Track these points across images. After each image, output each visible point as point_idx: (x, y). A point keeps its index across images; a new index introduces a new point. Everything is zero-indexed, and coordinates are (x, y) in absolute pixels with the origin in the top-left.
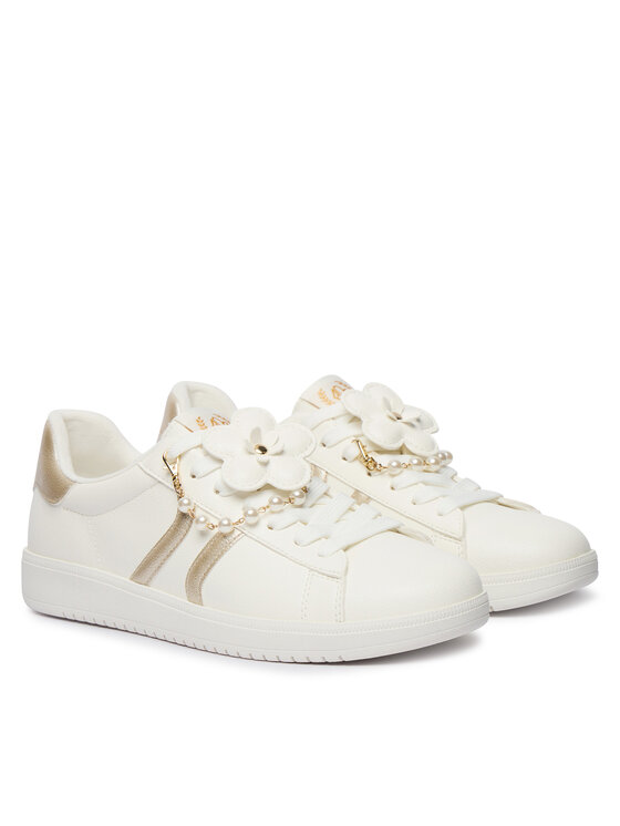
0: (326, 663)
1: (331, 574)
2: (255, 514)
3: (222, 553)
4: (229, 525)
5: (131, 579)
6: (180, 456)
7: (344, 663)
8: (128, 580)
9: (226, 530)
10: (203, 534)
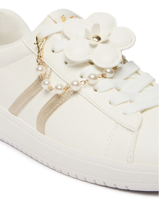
0: (117, 189)
1: (129, 128)
2: (78, 85)
3: (62, 103)
4: (61, 89)
5: (9, 110)
6: (46, 38)
7: (128, 191)
8: (7, 110)
9: (60, 92)
10: (47, 92)
